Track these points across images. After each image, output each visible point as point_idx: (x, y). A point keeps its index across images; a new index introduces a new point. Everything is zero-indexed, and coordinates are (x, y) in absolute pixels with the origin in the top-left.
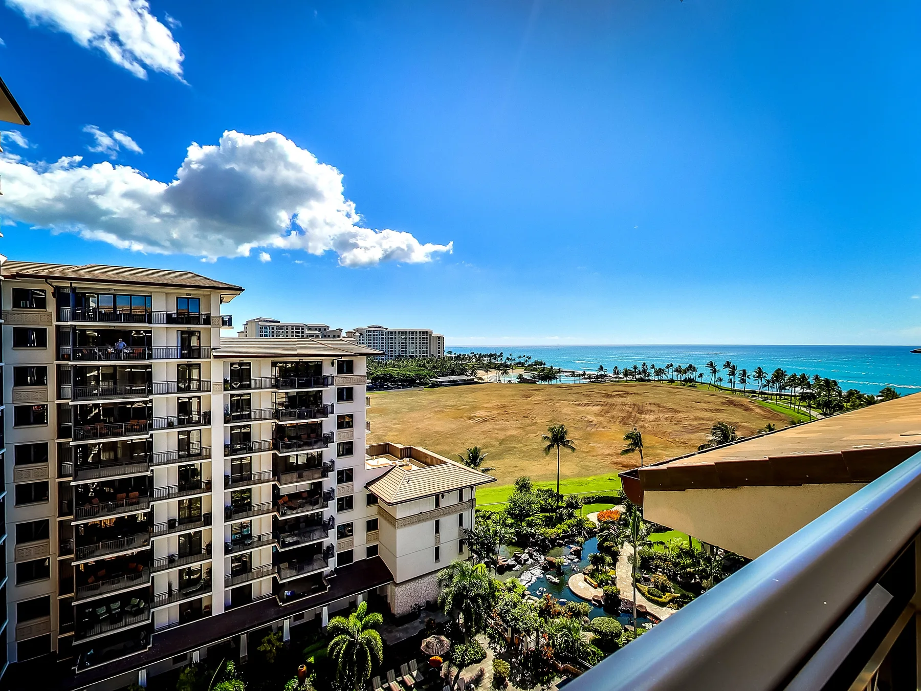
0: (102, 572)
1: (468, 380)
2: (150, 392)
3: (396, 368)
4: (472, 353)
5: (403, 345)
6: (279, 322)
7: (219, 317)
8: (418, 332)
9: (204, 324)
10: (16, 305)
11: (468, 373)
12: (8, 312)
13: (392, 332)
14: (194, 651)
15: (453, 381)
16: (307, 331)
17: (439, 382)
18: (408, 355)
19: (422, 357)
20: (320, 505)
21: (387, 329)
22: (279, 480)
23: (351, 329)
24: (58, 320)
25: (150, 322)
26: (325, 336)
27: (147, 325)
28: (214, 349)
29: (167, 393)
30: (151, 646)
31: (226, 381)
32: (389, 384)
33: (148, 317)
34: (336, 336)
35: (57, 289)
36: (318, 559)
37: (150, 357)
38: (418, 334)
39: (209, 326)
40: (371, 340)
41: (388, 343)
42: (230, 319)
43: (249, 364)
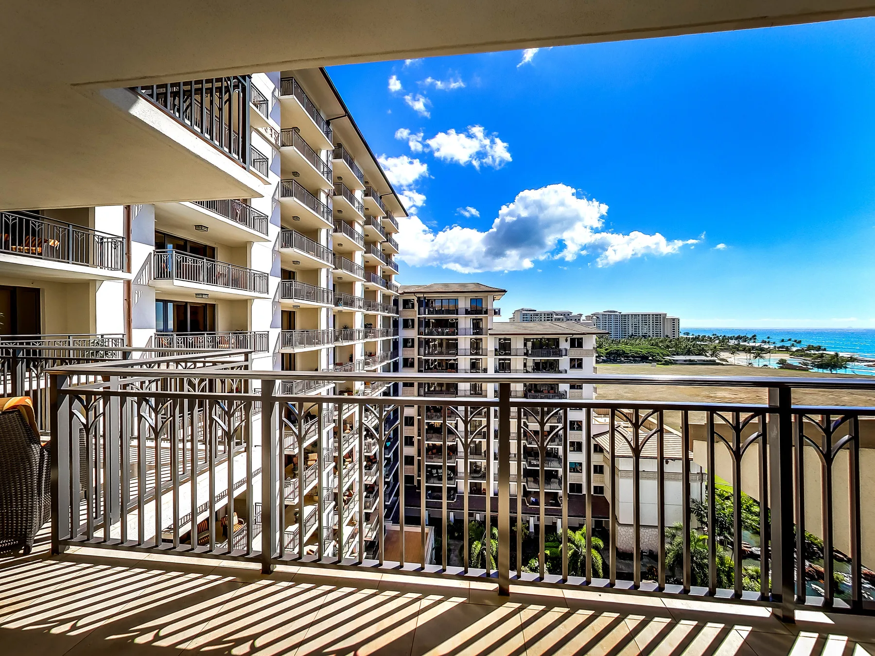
0: (435, 451)
1: (707, 361)
2: (457, 354)
3: (629, 345)
4: (713, 335)
5: (636, 327)
6: (535, 311)
7: (492, 310)
8: (651, 315)
9: (485, 314)
10: (404, 307)
11: (708, 354)
12: (401, 311)
13: (625, 315)
14: (477, 513)
15: (690, 360)
16: (555, 316)
17: (674, 360)
18: (641, 335)
19: (655, 337)
20: (556, 443)
21: (620, 313)
22: (527, 419)
23: (589, 314)
24: (419, 314)
25: (457, 314)
26: (568, 320)
27: (455, 316)
28: (489, 329)
29: (465, 355)
30: (455, 500)
31: (496, 350)
32: (622, 359)
33: (456, 312)
34: (577, 320)
35: (419, 298)
36: (554, 482)
37: (457, 334)
38: (651, 317)
39: (487, 315)
40: (606, 322)
41: (622, 325)
42: (499, 311)
43: (510, 339)
